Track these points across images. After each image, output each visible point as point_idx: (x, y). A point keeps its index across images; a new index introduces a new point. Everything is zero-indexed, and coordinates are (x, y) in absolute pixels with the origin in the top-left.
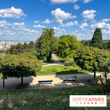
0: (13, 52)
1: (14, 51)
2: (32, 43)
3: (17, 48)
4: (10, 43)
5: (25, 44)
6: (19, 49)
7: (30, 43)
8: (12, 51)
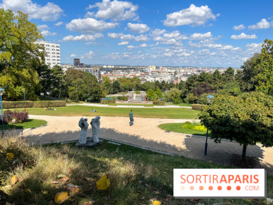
0: (192, 88)
1: (194, 86)
2: (230, 71)
3: (200, 81)
4: (183, 71)
5: (217, 72)
6: (204, 82)
7: (226, 72)
8: (191, 85)
